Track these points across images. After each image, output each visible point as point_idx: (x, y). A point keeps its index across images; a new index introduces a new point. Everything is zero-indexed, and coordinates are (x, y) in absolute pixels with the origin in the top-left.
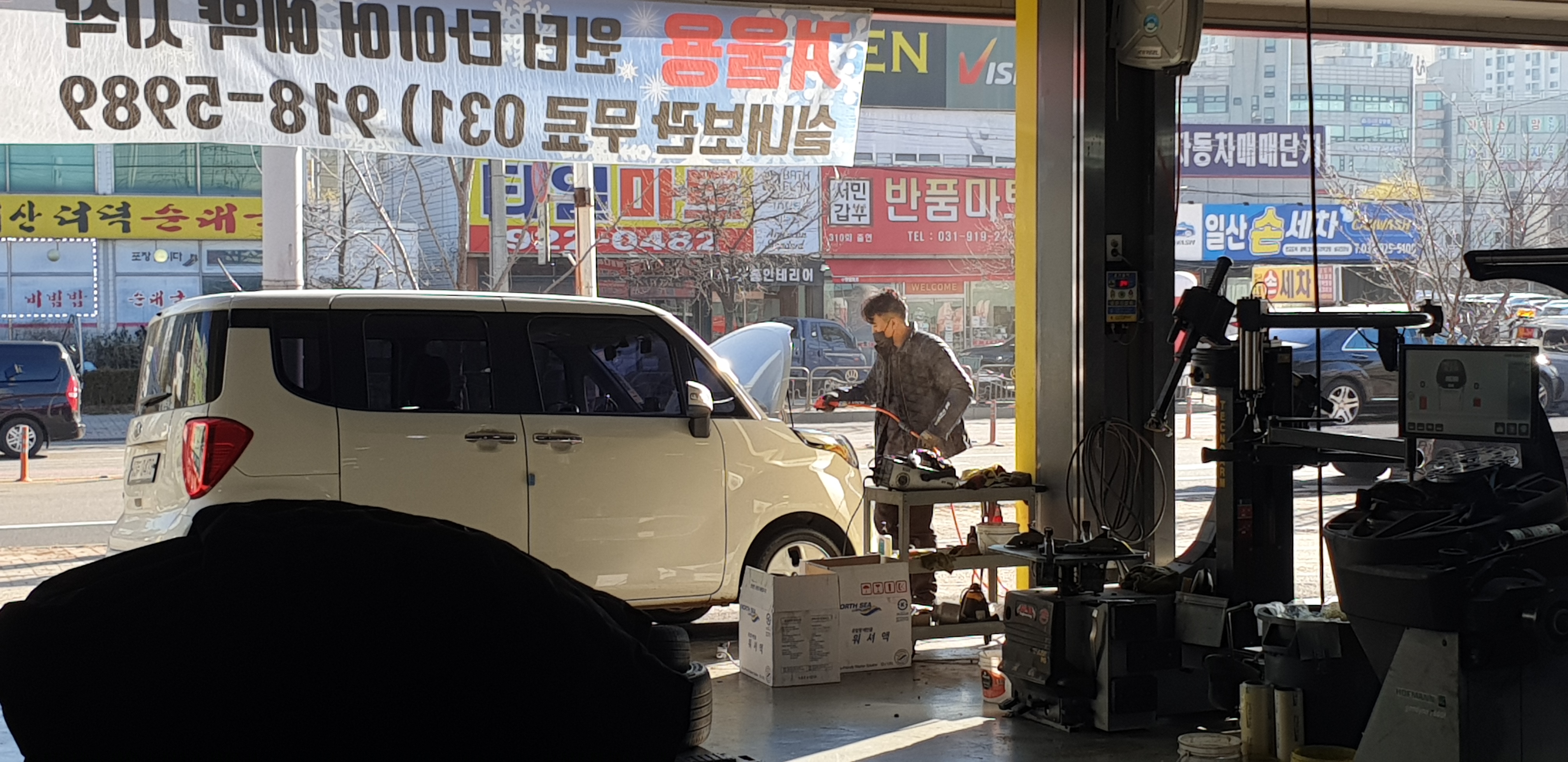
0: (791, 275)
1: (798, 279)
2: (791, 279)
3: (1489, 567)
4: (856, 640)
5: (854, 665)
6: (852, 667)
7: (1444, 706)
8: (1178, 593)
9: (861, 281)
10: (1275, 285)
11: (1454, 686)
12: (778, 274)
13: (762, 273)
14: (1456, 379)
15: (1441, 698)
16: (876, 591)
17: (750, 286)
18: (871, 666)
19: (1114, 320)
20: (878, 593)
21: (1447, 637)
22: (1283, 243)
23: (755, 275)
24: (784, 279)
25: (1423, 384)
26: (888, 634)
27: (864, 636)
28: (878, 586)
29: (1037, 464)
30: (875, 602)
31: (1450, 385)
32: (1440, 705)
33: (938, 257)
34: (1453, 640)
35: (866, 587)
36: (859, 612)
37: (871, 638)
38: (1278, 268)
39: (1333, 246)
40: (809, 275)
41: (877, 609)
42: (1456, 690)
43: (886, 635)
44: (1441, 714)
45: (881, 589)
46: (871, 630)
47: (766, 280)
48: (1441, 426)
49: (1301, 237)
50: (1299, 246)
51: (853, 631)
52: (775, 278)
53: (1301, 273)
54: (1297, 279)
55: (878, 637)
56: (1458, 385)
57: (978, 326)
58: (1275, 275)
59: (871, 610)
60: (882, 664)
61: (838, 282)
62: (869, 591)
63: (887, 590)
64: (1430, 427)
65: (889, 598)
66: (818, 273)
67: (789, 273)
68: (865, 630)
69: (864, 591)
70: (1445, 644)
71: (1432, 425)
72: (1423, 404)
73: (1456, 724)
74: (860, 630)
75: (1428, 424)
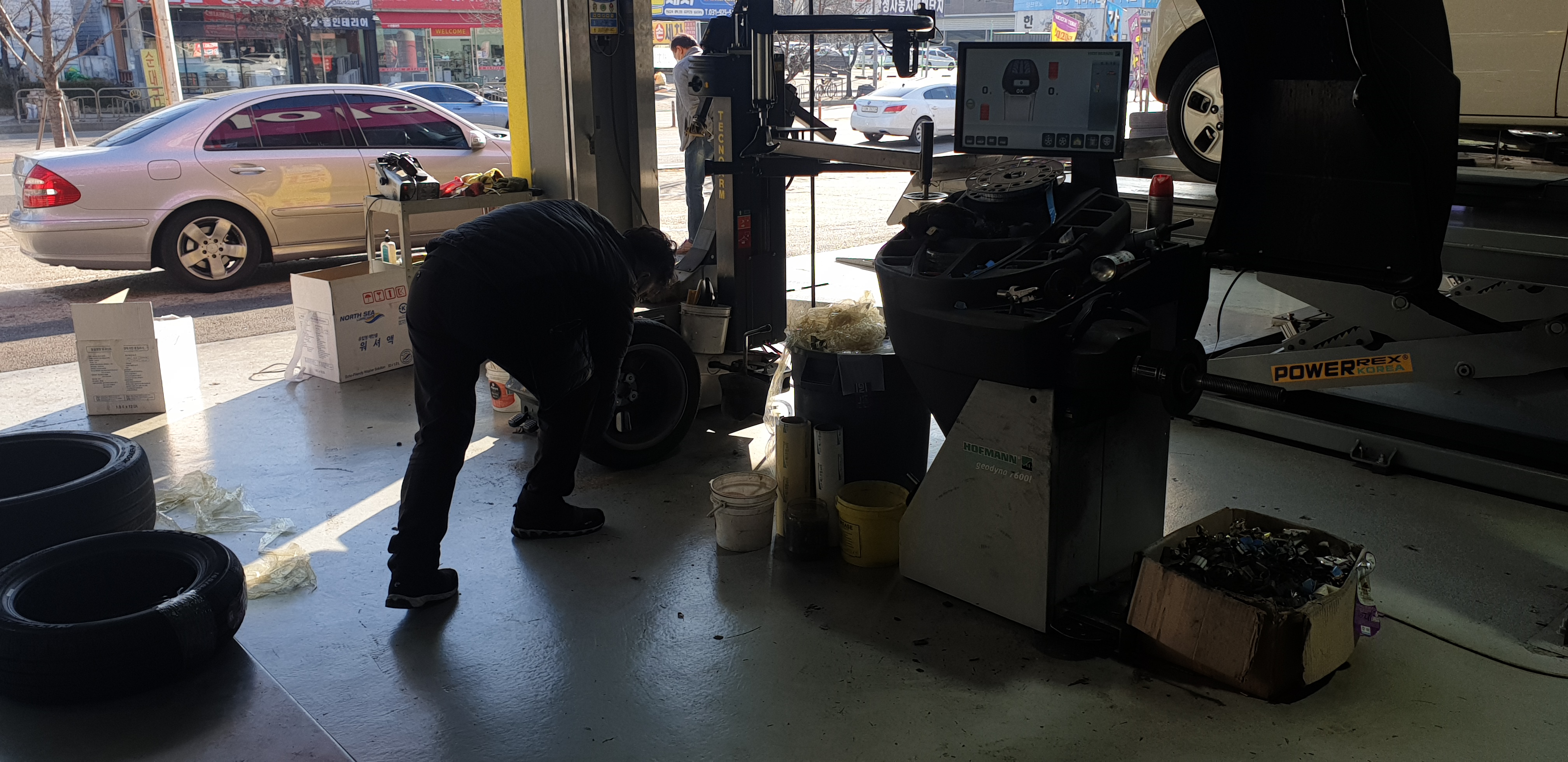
0: (352, 23)
1: (357, 25)
2: (353, 25)
3: (1089, 311)
4: (363, 347)
5: (363, 371)
6: (362, 373)
7: (1031, 469)
8: (682, 304)
9: (402, 27)
10: (662, 33)
11: (1045, 446)
12: (343, 22)
13: (331, 21)
14: (1026, 83)
15: (1025, 459)
16: (377, 299)
17: (322, 29)
18: (378, 369)
19: (597, 32)
20: (380, 300)
21: (1037, 394)
22: (664, 8)
23: (327, 22)
24: (348, 25)
25: (985, 90)
26: (392, 337)
27: (371, 342)
28: (379, 294)
29: (532, 169)
30: (377, 308)
31: (1018, 91)
32: (1024, 467)
33: (452, 11)
34: (1047, 398)
35: (368, 296)
36: (363, 321)
37: (377, 343)
38: (664, 23)
39: (693, 10)
40: (365, 22)
41: (380, 316)
42: (1048, 454)
43: (391, 339)
44: (1026, 477)
45: (382, 296)
46: (376, 335)
47: (335, 25)
48: (1006, 139)
49: (674, 4)
50: (674, 10)
51: (360, 339)
52: (341, 24)
53: (677, 26)
54: (674, 29)
55: (384, 341)
56: (1028, 91)
57: (481, 57)
58: (662, 27)
59: (373, 317)
60: (389, 366)
61: (385, 27)
62: (371, 299)
63: (388, 297)
64: (992, 141)
65: (390, 304)
66: (371, 22)
67: (351, 21)
68: (371, 336)
69: (366, 300)
70: (1034, 399)
71: (995, 138)
72: (985, 114)
73: (1046, 491)
74: (366, 337)
75: (989, 138)
